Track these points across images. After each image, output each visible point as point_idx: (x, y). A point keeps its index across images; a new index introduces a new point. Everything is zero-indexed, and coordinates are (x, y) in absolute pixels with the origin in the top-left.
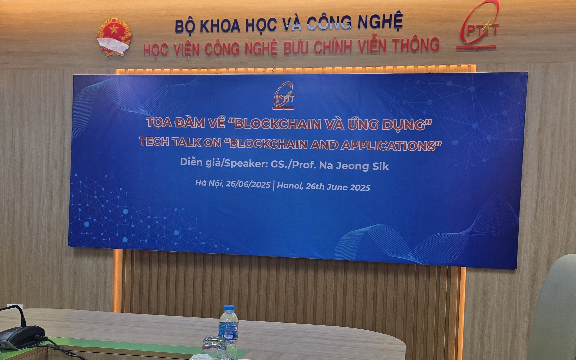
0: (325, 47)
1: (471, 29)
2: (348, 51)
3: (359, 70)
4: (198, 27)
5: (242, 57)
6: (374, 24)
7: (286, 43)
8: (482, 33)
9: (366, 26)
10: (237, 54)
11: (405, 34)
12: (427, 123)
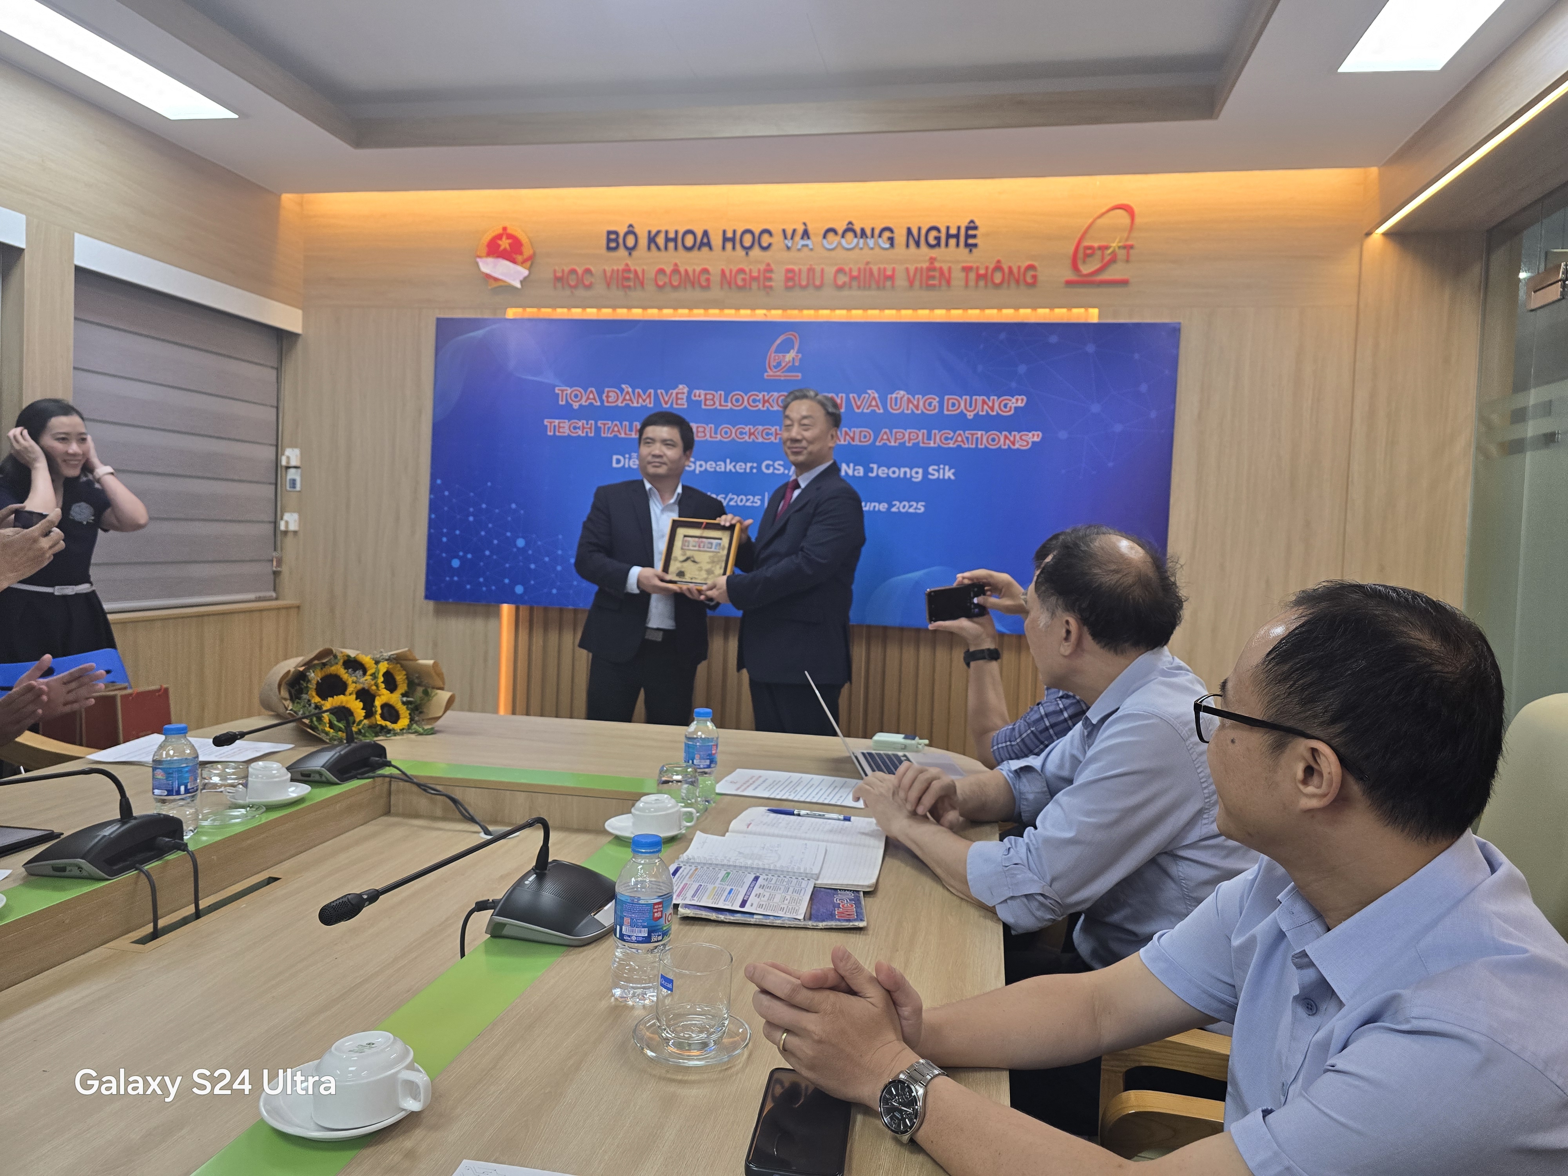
0: (852, 278)
1: (1089, 253)
2: (889, 283)
3: (907, 315)
4: (643, 241)
5: (716, 292)
6: (932, 241)
7: (788, 271)
8: (1107, 258)
9: (918, 244)
10: (707, 287)
11: (982, 258)
12: (1018, 402)
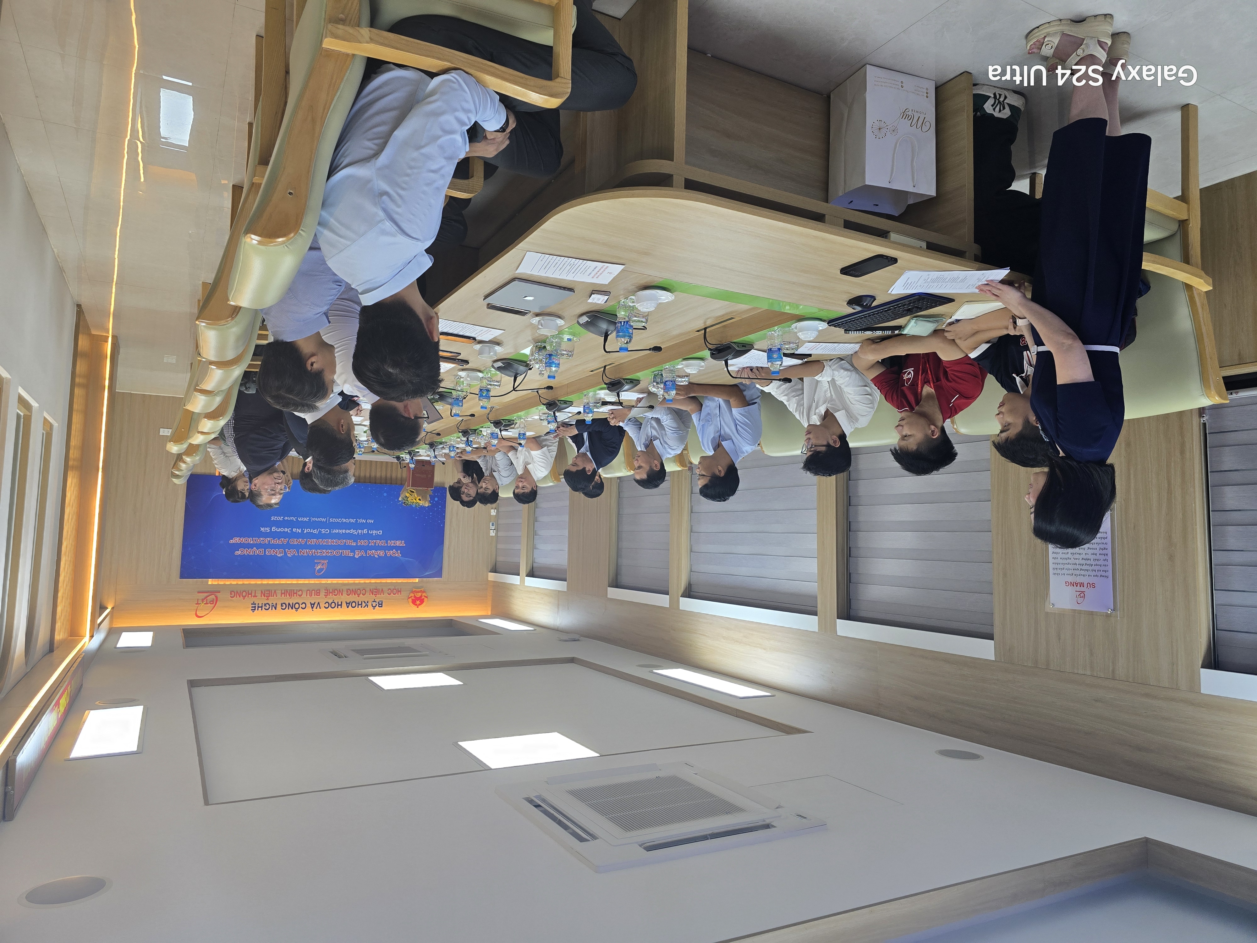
0: (296, 593)
1: (212, 602)
2: (283, 592)
3: (277, 581)
4: (370, 604)
5: (345, 588)
6: (267, 605)
7: (319, 595)
8: (205, 600)
9: (273, 604)
10: (348, 589)
11: (250, 600)
12: (238, 553)
